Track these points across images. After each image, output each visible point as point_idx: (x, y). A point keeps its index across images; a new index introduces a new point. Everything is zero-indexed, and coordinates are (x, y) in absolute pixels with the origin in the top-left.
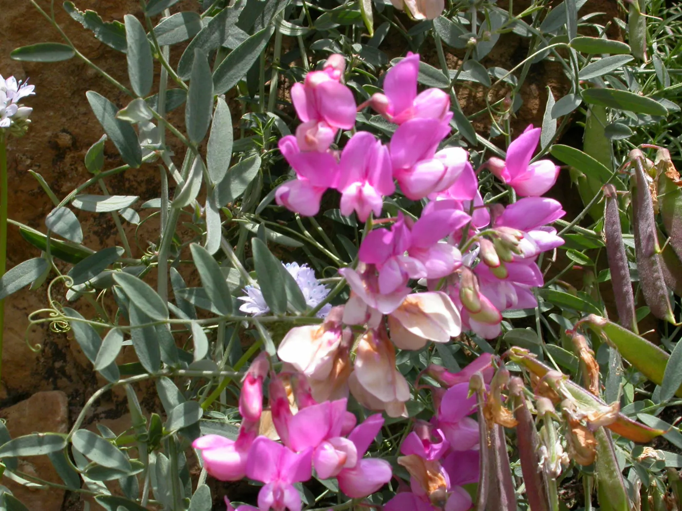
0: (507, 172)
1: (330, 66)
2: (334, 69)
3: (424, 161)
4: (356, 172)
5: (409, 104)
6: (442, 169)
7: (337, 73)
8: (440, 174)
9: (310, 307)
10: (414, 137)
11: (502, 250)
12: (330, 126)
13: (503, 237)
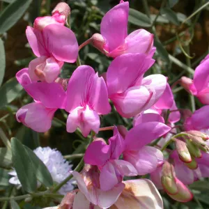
0: (194, 88)
1: (57, 12)
2: (60, 14)
3: (133, 87)
4: (79, 98)
5: (121, 42)
6: (148, 94)
7: (63, 17)
8: (147, 99)
9: (56, 183)
10: (125, 69)
11: (193, 149)
12: (57, 61)
13: (193, 139)
